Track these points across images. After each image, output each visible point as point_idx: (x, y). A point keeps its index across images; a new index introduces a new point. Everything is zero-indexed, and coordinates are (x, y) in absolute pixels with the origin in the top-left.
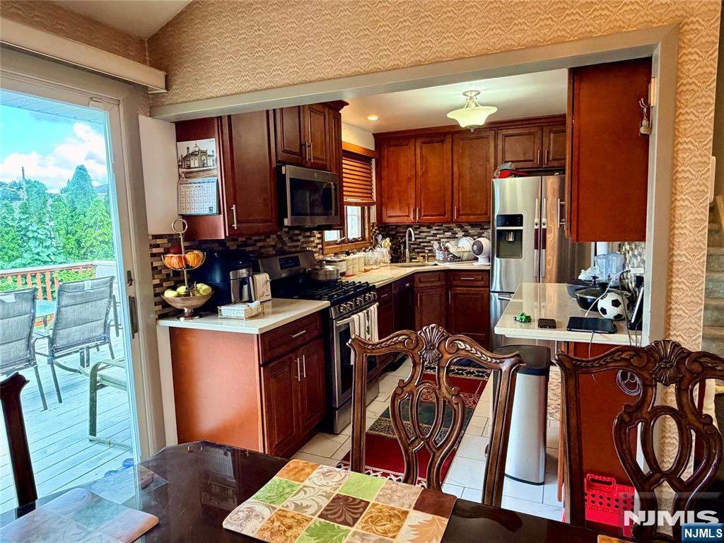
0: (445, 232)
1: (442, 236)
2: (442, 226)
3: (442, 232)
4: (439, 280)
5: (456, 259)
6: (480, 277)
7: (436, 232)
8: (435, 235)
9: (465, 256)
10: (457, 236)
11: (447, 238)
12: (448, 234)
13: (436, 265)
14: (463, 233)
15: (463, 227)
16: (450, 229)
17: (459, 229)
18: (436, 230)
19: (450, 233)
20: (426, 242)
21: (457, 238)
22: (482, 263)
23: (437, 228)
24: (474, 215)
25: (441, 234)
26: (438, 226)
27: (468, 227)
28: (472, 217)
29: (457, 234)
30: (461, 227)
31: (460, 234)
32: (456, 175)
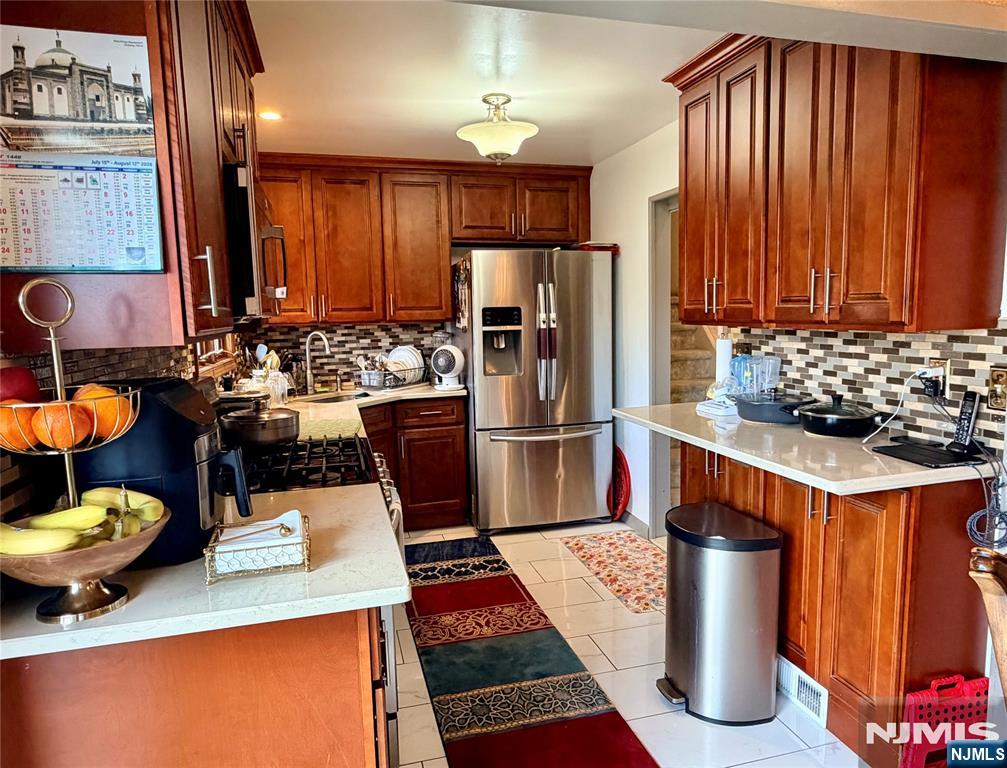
0: (358, 338)
1: (354, 345)
2: (353, 328)
3: (354, 338)
4: (385, 421)
5: (399, 382)
6: (450, 408)
7: (343, 339)
8: (342, 344)
10: (380, 344)
11: (363, 348)
12: (365, 342)
13: (366, 395)
14: (391, 340)
15: (390, 330)
16: (367, 334)
17: (384, 333)
18: (343, 335)
19: (369, 341)
20: (327, 357)
21: (380, 348)
22: (448, 386)
23: (346, 331)
24: (421, 308)
25: (352, 342)
26: (346, 328)
27: (398, 331)
28: (418, 312)
29: (380, 341)
30: (386, 329)
31: (385, 342)
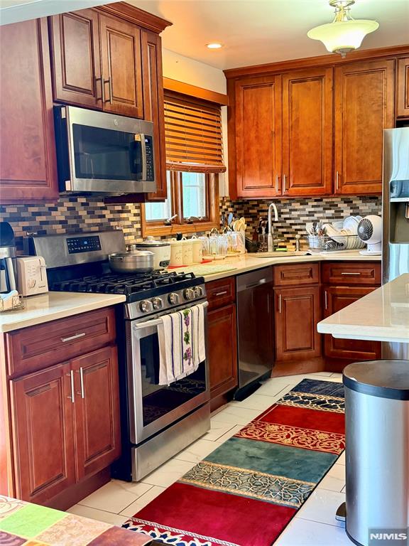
0: (325, 209)
1: (321, 215)
4: (311, 275)
5: (337, 245)
6: (369, 271)
9: (352, 241)
12: (330, 212)
13: (308, 254)
14: (351, 211)
15: (352, 202)
16: (332, 205)
18: (313, 206)
19: (333, 211)
21: (342, 217)
22: (372, 252)
23: (315, 203)
24: (364, 183)
28: (360, 186)
32: (338, 126)
